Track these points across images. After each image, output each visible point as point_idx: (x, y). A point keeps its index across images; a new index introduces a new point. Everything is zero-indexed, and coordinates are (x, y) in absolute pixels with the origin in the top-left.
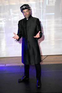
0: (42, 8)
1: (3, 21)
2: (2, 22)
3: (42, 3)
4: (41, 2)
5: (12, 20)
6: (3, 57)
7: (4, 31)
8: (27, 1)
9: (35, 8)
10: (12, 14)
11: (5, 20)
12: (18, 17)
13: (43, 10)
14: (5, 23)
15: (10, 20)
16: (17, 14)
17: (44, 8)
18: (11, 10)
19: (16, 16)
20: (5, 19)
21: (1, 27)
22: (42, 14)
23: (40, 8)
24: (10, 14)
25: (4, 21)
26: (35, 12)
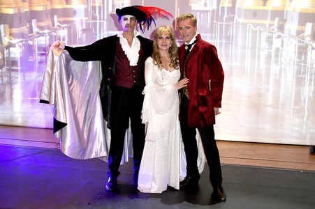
0: (100, 19)
1: (17, 45)
2: (15, 47)
3: (100, 7)
4: (97, 5)
5: (36, 43)
6: (16, 124)
7: (19, 68)
8: (67, 4)
9: (84, 19)
10: (35, 30)
11: (21, 44)
12: (48, 38)
13: (100, 23)
14: (21, 50)
15: (31, 43)
16: (46, 31)
17: (104, 19)
18: (34, 21)
19: (42, 35)
20: (22, 42)
21: (14, 58)
22: (100, 33)
23: (94, 18)
24: (31, 30)
25: (20, 46)
26: (84, 28)
